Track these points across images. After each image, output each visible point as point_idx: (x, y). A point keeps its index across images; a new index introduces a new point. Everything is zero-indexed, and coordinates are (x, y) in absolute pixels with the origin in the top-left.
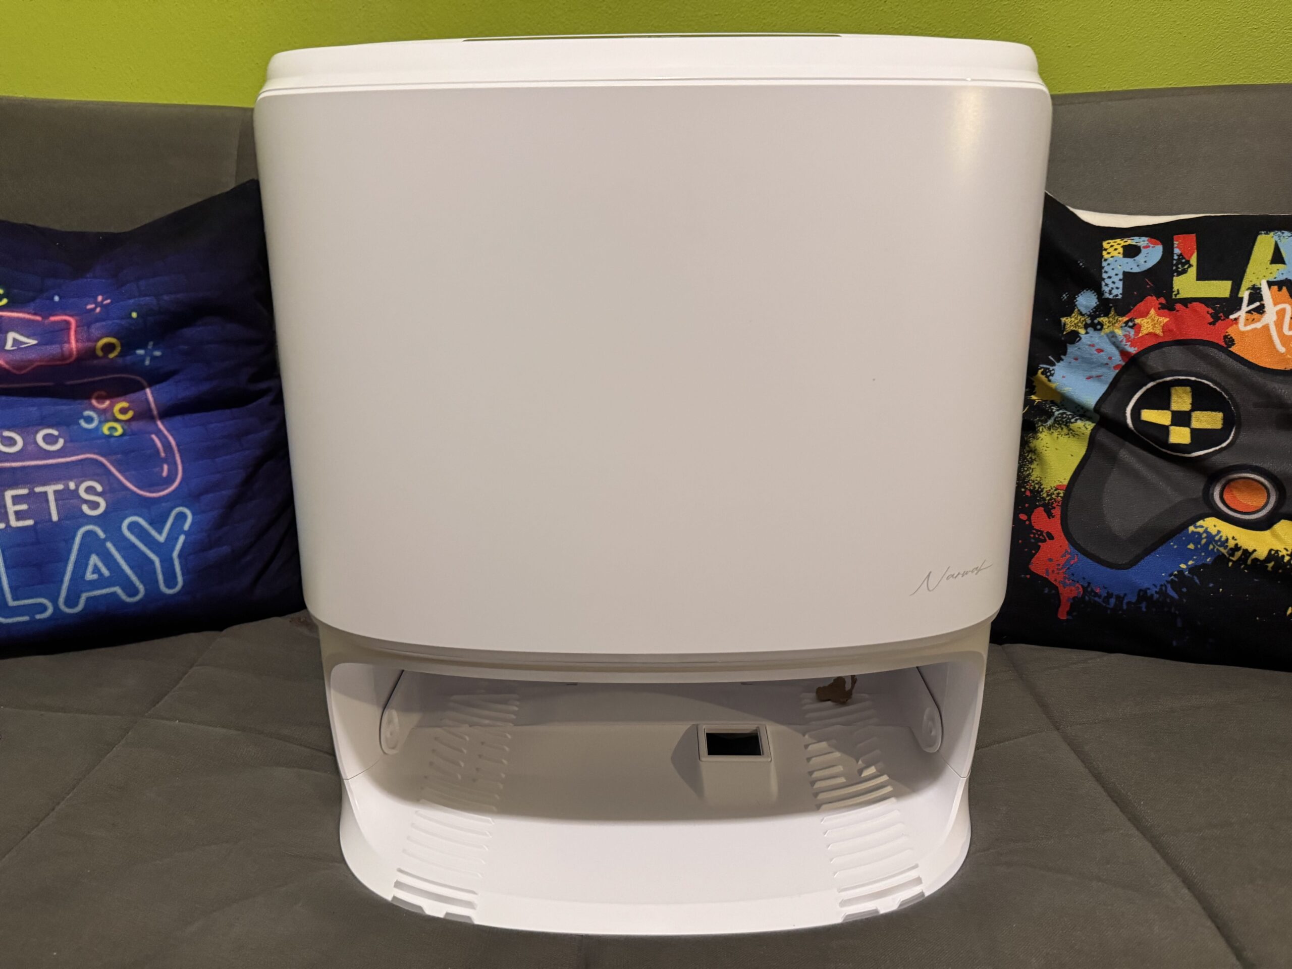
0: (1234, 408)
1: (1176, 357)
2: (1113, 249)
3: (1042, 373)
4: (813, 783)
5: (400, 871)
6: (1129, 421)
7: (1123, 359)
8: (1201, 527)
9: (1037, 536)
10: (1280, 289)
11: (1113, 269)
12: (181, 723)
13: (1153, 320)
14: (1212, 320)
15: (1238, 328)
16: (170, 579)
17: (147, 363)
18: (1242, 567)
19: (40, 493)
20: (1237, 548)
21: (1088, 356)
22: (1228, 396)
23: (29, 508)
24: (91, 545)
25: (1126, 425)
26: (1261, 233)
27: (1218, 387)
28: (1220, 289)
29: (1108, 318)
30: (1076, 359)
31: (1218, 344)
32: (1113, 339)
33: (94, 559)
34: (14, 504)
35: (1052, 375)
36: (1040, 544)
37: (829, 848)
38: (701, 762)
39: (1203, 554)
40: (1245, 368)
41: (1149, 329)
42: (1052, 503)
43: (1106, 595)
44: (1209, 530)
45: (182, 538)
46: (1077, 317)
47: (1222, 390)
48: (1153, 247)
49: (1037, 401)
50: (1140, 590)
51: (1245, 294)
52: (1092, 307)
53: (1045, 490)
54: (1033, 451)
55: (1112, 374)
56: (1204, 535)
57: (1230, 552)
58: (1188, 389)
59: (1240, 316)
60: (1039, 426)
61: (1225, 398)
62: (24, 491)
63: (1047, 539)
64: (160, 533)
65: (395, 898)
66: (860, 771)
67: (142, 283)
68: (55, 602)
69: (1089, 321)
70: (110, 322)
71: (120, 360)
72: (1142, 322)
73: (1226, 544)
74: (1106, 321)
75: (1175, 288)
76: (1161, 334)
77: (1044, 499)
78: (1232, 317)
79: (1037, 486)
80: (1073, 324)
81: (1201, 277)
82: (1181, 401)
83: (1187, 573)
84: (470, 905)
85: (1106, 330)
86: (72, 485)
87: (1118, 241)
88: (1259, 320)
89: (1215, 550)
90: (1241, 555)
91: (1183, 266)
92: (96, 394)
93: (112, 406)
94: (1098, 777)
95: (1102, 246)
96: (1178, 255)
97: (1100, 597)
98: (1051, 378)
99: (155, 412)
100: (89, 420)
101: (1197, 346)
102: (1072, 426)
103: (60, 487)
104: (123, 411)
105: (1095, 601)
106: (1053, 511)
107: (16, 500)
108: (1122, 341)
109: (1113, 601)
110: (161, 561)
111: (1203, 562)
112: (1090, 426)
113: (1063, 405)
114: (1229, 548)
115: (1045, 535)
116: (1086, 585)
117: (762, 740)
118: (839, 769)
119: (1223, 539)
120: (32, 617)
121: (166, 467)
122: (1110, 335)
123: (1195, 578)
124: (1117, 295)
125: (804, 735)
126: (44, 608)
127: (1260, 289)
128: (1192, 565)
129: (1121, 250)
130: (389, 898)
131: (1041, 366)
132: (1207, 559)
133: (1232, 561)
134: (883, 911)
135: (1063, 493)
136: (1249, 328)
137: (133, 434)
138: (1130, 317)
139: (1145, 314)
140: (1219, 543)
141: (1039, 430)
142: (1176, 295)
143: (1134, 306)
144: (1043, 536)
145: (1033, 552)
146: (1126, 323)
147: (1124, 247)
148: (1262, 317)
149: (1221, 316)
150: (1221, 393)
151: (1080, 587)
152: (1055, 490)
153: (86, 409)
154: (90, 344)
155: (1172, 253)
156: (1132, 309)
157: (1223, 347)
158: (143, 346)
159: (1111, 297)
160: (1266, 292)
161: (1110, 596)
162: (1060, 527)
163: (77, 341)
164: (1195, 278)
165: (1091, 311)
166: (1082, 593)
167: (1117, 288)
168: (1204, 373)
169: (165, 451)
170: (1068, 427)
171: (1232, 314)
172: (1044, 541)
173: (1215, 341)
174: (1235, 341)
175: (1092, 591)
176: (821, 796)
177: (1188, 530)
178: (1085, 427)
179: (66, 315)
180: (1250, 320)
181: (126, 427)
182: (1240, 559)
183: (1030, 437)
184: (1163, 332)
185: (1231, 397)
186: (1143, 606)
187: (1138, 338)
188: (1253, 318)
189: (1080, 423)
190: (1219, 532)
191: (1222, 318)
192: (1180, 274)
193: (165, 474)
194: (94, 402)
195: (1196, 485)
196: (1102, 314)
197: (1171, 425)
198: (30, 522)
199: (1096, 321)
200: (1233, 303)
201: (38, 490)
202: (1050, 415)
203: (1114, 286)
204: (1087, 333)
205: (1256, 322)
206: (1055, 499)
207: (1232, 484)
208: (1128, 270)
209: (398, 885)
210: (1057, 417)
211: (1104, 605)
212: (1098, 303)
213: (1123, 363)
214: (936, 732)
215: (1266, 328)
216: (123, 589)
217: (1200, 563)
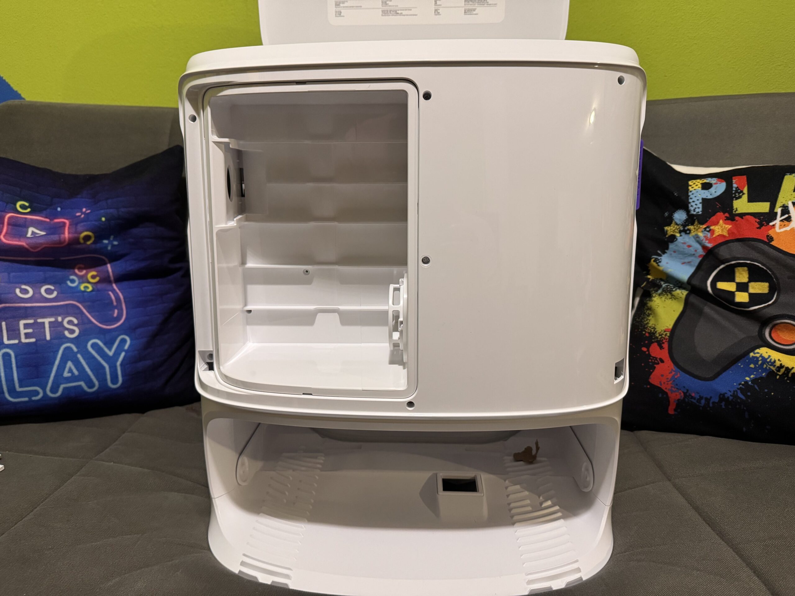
0: (775, 280)
1: (737, 249)
2: (695, 186)
3: (654, 261)
4: (510, 510)
5: (244, 555)
6: (709, 289)
7: (704, 251)
8: (758, 353)
9: (653, 361)
11: (695, 197)
12: (115, 464)
13: (722, 227)
14: (759, 226)
15: (775, 231)
16: (114, 379)
17: (109, 248)
18: (786, 378)
19: (41, 323)
20: (781, 366)
21: (682, 250)
22: (771, 272)
23: (33, 331)
24: (68, 355)
25: (708, 292)
26: (787, 175)
27: (765, 267)
28: (763, 207)
29: (694, 226)
30: (675, 252)
31: (763, 240)
32: (698, 239)
33: (70, 364)
34: (25, 328)
35: (660, 262)
36: (655, 365)
37: (520, 549)
38: (438, 495)
39: (760, 371)
40: (781, 255)
41: (719, 232)
42: (662, 340)
43: (699, 397)
44: (763, 355)
45: (123, 354)
46: (674, 226)
47: (767, 269)
48: (720, 184)
49: (651, 279)
50: (721, 394)
51: (779, 210)
52: (683, 220)
53: (658, 332)
54: (650, 309)
55: (697, 261)
56: (760, 359)
57: (778, 369)
58: (746, 268)
59: (776, 223)
60: (653, 293)
61: (769, 273)
62: (31, 321)
63: (660, 362)
64: (110, 349)
65: (240, 571)
66: (541, 504)
67: (109, 201)
68: (44, 389)
69: (682, 229)
70: (89, 223)
71: (94, 246)
72: (715, 228)
73: (775, 364)
74: (692, 228)
75: (735, 207)
76: (727, 235)
77: (657, 338)
78: (771, 224)
79: (653, 330)
80: (672, 230)
81: (750, 200)
82: (742, 276)
83: (750, 383)
84: (287, 577)
85: (693, 234)
86: (60, 319)
87: (698, 181)
88: (788, 226)
89: (768, 368)
90: (785, 371)
91: (739, 194)
92: (78, 266)
93: (86, 274)
94: (696, 509)
95: (688, 184)
96: (735, 188)
97: (695, 399)
98: (659, 264)
99: (112, 278)
100: (73, 281)
101: (750, 242)
102: (674, 293)
103: (52, 319)
104: (93, 277)
105: (692, 401)
106: (663, 345)
107: (26, 326)
108: (702, 240)
109: (703, 401)
110: (110, 367)
111: (760, 376)
112: (685, 293)
113: (667, 281)
114: (776, 367)
115: (658, 360)
116: (685, 391)
117: (478, 483)
118: (528, 502)
119: (772, 361)
120: (30, 398)
121: (116, 311)
122: (696, 237)
123: (756, 386)
124: (698, 212)
125: (505, 480)
126: (37, 393)
127: (787, 207)
128: (753, 377)
129: (700, 186)
130: (237, 572)
131: (653, 256)
132: (763, 374)
133: (778, 375)
134: (555, 588)
135: (669, 334)
136: (782, 230)
137: (98, 290)
138: (707, 226)
139: (717, 223)
140: (770, 363)
141: (653, 296)
142: (735, 211)
143: (710, 218)
144: (657, 361)
145: (651, 371)
146: (705, 229)
147: (702, 184)
148: (790, 224)
149: (764, 224)
150: (767, 271)
151: (682, 392)
152: (664, 332)
153: (71, 275)
154: (76, 235)
155: (732, 187)
156: (708, 221)
157: (766, 242)
158: (107, 238)
159: (695, 213)
160: (792, 209)
161: (701, 398)
162: (668, 355)
163: (69, 233)
164: (747, 201)
165: (683, 222)
166: (683, 396)
167: (699, 208)
168: (755, 258)
169: (117, 302)
170: (671, 293)
171: (771, 222)
172: (658, 364)
173: (762, 239)
174: (774, 238)
175: (690, 395)
176: (516, 518)
177: (749, 356)
178: (682, 293)
179: (64, 219)
180: (783, 225)
181: (94, 287)
182: (784, 373)
183: (647, 301)
184: (729, 234)
185: (773, 273)
186: (723, 404)
187: (713, 238)
188: (784, 224)
189: (678, 291)
190: (769, 356)
191: (765, 225)
192: (737, 199)
193: (115, 315)
194: (77, 271)
195: (754, 328)
196: (689, 224)
197: (736, 291)
198: (33, 340)
199: (686, 228)
200: (771, 215)
201: (40, 320)
202: (660, 286)
203: (696, 207)
204: (681, 236)
205: (786, 227)
206: (664, 338)
207: (777, 327)
208: (705, 197)
209: (243, 564)
210: (664, 288)
211: (698, 404)
212: (687, 217)
213: (704, 254)
214: (590, 478)
215: (793, 230)
216: (86, 383)
217: (758, 376)
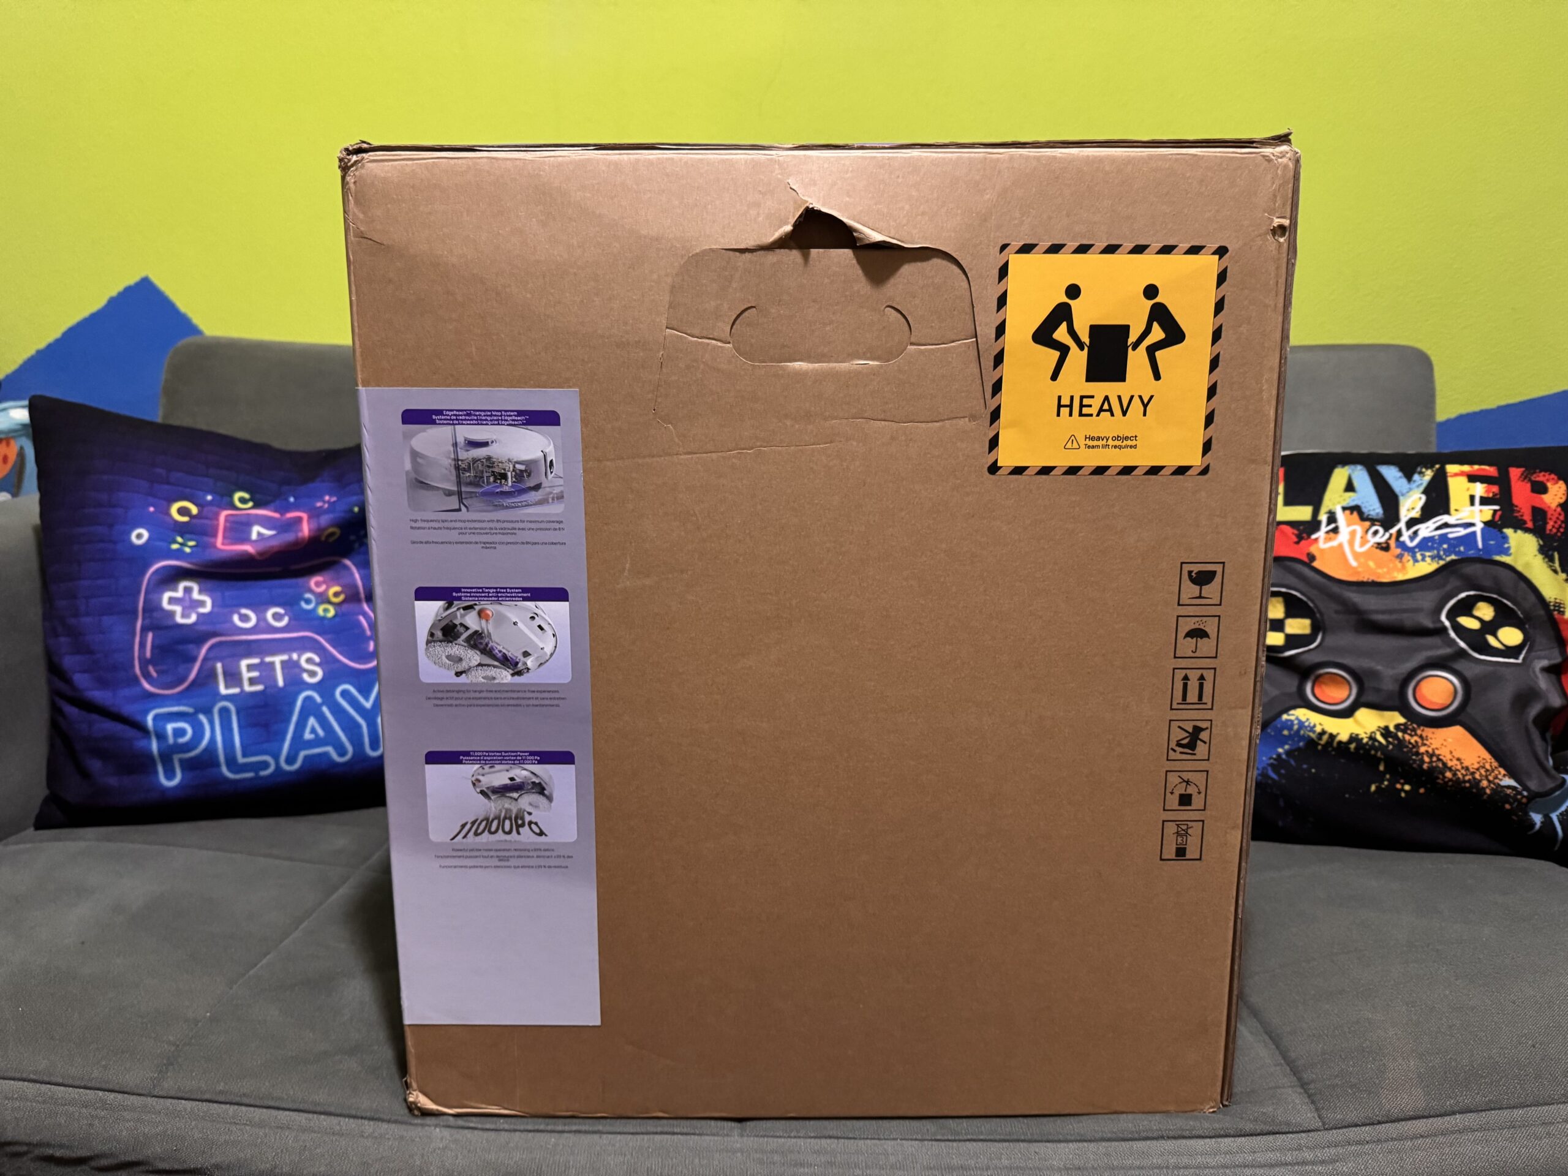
0: (1320, 615)
8: (1293, 715)
10: (1352, 513)
14: (1296, 540)
15: (1319, 546)
16: (375, 743)
18: (1330, 749)
19: (269, 662)
20: (1323, 733)
22: (1313, 605)
23: (260, 675)
24: (310, 708)
26: (1337, 467)
27: (1305, 597)
28: (1303, 513)
31: (1302, 560)
33: (312, 721)
34: (248, 671)
39: (1296, 739)
40: (1325, 580)
44: (1300, 718)
47: (1309, 600)
51: (1323, 518)
56: (1296, 722)
57: (1319, 737)
58: (1281, 599)
59: (1320, 536)
61: (1311, 606)
62: (256, 661)
64: (367, 698)
68: (276, 758)
70: (335, 515)
73: (1315, 729)
78: (1314, 537)
81: (1288, 502)
82: (1277, 610)
83: (1284, 756)
86: (295, 656)
88: (1334, 539)
89: (1306, 735)
90: (1328, 739)
93: (328, 589)
99: (363, 596)
100: (308, 601)
101: (1286, 562)
103: (285, 657)
104: (336, 594)
107: (250, 668)
110: (368, 726)
111: (1297, 746)
114: (1316, 733)
119: (1312, 725)
120: (257, 773)
121: (371, 644)
123: (1291, 761)
126: (267, 765)
127: (1335, 513)
128: (1288, 749)
132: (1300, 743)
133: (1319, 744)
136: (1327, 546)
137: (344, 615)
140: (1308, 729)
148: (1337, 537)
150: (1308, 603)
153: (307, 592)
154: (319, 532)
157: (1306, 563)
160: (1341, 516)
163: (308, 530)
164: (1284, 505)
168: (1293, 585)
169: (370, 630)
171: (1313, 534)
173: (1300, 558)
174: (1316, 557)
177: (1282, 719)
179: (299, 511)
181: (338, 609)
182: (1327, 742)
185: (1316, 606)
188: (1329, 537)
190: (1308, 719)
191: (1305, 538)
193: (371, 649)
194: (313, 586)
195: (1290, 683)
197: (1268, 631)
198: (259, 688)
200: (1313, 525)
201: (268, 659)
205: (1332, 541)
207: (1320, 679)
215: (1341, 546)
216: (335, 748)
217: (1294, 747)
